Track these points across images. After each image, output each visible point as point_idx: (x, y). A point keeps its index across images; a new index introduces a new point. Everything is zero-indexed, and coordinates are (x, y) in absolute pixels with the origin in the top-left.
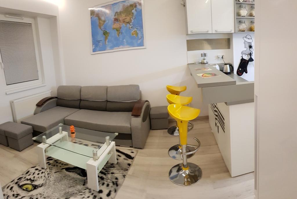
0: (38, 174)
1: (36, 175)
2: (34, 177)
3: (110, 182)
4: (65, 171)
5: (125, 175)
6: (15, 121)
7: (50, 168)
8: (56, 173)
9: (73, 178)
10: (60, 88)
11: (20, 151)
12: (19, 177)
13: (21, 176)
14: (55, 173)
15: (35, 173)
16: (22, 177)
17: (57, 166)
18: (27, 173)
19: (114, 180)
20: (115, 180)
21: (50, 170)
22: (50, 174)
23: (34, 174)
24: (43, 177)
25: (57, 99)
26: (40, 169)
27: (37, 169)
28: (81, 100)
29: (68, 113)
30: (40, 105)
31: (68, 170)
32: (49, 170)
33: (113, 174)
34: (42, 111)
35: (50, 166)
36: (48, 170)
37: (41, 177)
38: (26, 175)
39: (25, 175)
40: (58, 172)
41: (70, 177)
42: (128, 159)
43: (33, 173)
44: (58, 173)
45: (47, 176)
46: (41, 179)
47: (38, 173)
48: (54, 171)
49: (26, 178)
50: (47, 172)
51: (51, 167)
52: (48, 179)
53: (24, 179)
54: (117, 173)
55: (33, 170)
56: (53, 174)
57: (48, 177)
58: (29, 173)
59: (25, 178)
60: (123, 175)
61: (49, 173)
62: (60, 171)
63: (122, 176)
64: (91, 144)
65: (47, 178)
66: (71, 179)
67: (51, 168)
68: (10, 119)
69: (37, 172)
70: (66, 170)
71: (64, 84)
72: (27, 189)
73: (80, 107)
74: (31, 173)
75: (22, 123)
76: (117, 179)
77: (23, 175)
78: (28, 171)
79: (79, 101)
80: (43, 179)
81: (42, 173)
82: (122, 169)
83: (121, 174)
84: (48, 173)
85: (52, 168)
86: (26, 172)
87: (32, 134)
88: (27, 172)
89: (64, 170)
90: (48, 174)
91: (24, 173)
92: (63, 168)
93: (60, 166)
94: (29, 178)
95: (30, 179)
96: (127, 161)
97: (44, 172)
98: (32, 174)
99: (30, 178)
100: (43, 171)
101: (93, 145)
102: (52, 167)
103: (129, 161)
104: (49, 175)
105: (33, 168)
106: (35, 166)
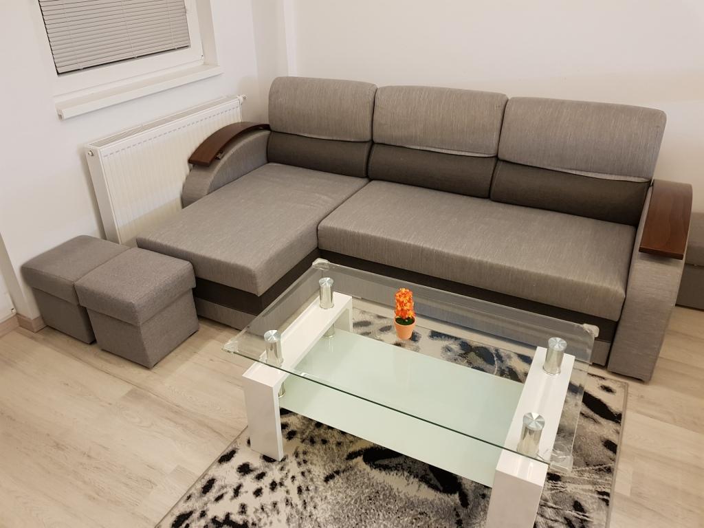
0: (258, 493)
1: (247, 497)
2: (243, 508)
3: (555, 521)
4: (367, 468)
6: (106, 234)
7: (297, 455)
8: (331, 482)
9: (410, 504)
10: (281, 88)
11: (147, 368)
12: (177, 513)
13: (184, 508)
14: (327, 479)
15: (242, 490)
16: (191, 513)
17: (324, 442)
18: (207, 488)
19: (571, 513)
20: (574, 513)
21: (299, 464)
22: (308, 489)
23: (237, 492)
24: (281, 506)
25: (267, 132)
26: (257, 463)
27: (245, 469)
28: (372, 143)
31: (377, 462)
32: (295, 464)
33: (560, 483)
34: (214, 188)
35: (296, 441)
36: (293, 467)
37: (275, 504)
38: (205, 499)
39: (201, 496)
40: (338, 472)
41: (395, 497)
42: (597, 417)
43: (235, 487)
44: (339, 481)
45: (296, 499)
46: (274, 517)
47: (256, 485)
48: (319, 471)
49: (210, 515)
50: (293, 477)
51: (300, 450)
52: (306, 514)
53: (202, 522)
54: (574, 481)
55: (228, 475)
56: (321, 488)
57: (305, 503)
58: (216, 486)
59: (203, 514)
60: (599, 490)
61: (304, 488)
62: (343, 467)
63: (597, 496)
64: (428, 333)
65: (300, 507)
66: (402, 511)
67: (301, 456)
68: (89, 227)
69: (249, 483)
70: (366, 460)
71: (294, 69)
73: (369, 174)
74: (223, 487)
75: (143, 245)
76: (578, 506)
77: (189, 497)
78: (207, 478)
79: (367, 147)
80: (283, 517)
81: (273, 486)
84: (297, 483)
85: (305, 453)
86: (200, 486)
87: (190, 295)
88: (204, 482)
89: (360, 459)
90: (300, 490)
91: (193, 491)
92: (351, 450)
93: (339, 444)
94: (221, 517)
95: (228, 521)
97: (281, 484)
98: (231, 493)
99: (228, 516)
100: (274, 474)
101: (435, 335)
102: (302, 447)
103: (606, 429)
104: (305, 495)
105: (226, 465)
106: (230, 449)
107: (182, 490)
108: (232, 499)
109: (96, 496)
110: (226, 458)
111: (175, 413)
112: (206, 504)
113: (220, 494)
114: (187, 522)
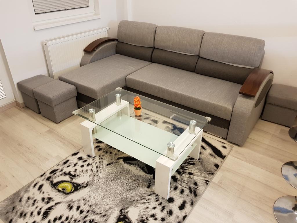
0: (82, 166)
1: (78, 167)
2: (76, 170)
3: (185, 187)
4: (123, 163)
5: (209, 181)
7: (100, 156)
9: (134, 176)
10: (123, 25)
11: (56, 123)
12: (53, 169)
13: (56, 168)
14: (108, 165)
15: (77, 165)
16: (58, 170)
17: (111, 153)
18: (65, 163)
19: (192, 186)
20: (193, 186)
21: (100, 159)
22: (100, 167)
23: (75, 165)
24: (89, 171)
25: (117, 42)
26: (85, 157)
27: (80, 158)
28: (154, 48)
29: (132, 67)
30: (89, 50)
31: (128, 162)
32: (98, 159)
33: (192, 176)
35: (101, 152)
37: (87, 170)
38: (64, 166)
40: (112, 163)
41: (130, 173)
42: (216, 156)
44: (112, 166)
45: (95, 170)
46: (85, 174)
47: (82, 164)
48: (106, 162)
49: (64, 171)
50: (96, 163)
52: (97, 174)
53: (61, 173)
54: (198, 176)
55: (74, 159)
56: (105, 167)
57: (97, 171)
58: (69, 163)
59: (62, 170)
60: (206, 180)
62: (115, 162)
63: (204, 181)
65: (95, 172)
66: (131, 178)
69: (80, 163)
70: (123, 161)
72: (63, 189)
73: (152, 60)
74: (71, 163)
76: (196, 184)
77: (58, 165)
78: (66, 160)
79: (152, 49)
80: (88, 175)
81: (88, 165)
82: (205, 171)
83: (203, 178)
84: (97, 165)
85: (103, 156)
86: (63, 162)
90: (97, 167)
91: (60, 163)
92: (119, 157)
93: (116, 154)
94: (67, 172)
95: (69, 174)
96: (214, 159)
97: (91, 164)
98: (73, 165)
99: (70, 172)
100: (90, 161)
102: (102, 154)
103: (218, 160)
104: (98, 169)
105: (74, 157)
106: (77, 152)
107: (57, 163)
108: (73, 167)
109: (28, 161)
110: (75, 154)
111: (62, 139)
112: (63, 168)
113: (69, 165)
114: (55, 172)
